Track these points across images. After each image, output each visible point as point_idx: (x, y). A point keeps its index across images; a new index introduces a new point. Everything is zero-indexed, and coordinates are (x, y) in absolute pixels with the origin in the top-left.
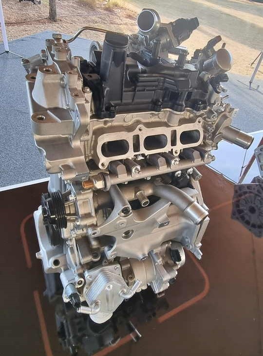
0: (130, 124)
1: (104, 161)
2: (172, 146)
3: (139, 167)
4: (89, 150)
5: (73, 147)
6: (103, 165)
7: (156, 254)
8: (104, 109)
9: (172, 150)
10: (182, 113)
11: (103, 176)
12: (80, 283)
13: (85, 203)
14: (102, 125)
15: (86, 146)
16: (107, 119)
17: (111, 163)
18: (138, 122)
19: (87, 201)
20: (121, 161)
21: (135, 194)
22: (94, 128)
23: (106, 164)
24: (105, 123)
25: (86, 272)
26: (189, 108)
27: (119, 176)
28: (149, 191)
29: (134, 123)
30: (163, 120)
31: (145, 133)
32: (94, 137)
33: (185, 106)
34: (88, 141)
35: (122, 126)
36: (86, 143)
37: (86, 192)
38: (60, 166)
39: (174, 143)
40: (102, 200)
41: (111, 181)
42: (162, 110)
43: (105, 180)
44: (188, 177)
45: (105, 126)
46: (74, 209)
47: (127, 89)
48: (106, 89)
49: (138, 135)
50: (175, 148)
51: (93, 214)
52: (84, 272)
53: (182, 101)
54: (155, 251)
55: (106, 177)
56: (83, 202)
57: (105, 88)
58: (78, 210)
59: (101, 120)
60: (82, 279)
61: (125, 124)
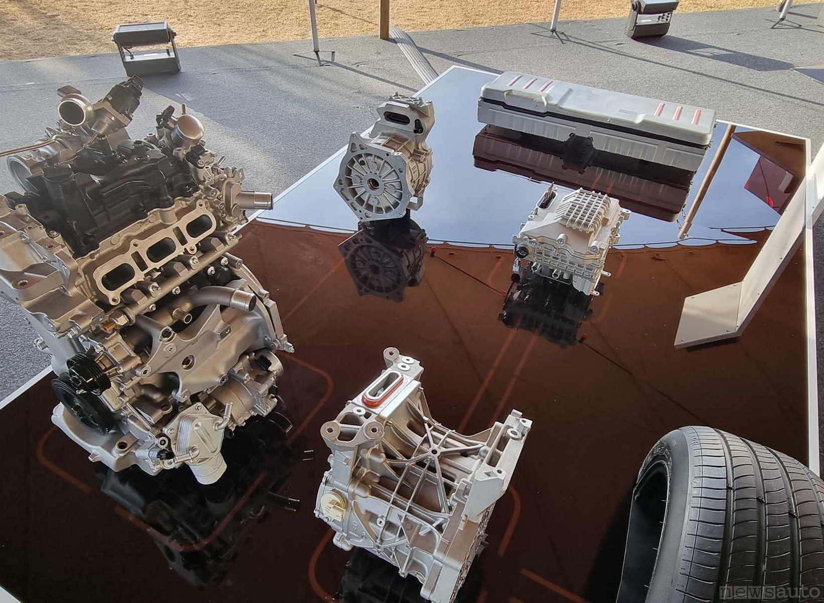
0: (121, 245)
1: (113, 296)
2: (182, 245)
3: (155, 284)
4: (89, 293)
5: (71, 296)
6: (114, 300)
7: (239, 371)
8: (83, 244)
9: (185, 249)
10: (173, 207)
11: (121, 311)
12: (163, 443)
13: (117, 348)
14: (90, 260)
15: (84, 289)
16: (93, 252)
17: (122, 294)
18: (129, 239)
19: (119, 345)
20: (132, 287)
21: (172, 316)
22: (82, 268)
23: (118, 298)
24: (92, 256)
25: (164, 429)
26: (179, 198)
27: (138, 302)
28: (187, 306)
29: (125, 241)
30: (157, 223)
31: (143, 246)
32: (86, 276)
33: (171, 198)
34: (82, 284)
35: (113, 251)
36: (82, 286)
37: (111, 336)
38: (70, 320)
39: (183, 241)
40: (135, 340)
41: (133, 313)
42: (149, 213)
43: (125, 314)
44: (226, 269)
45: (94, 260)
46: (108, 361)
47: (95, 212)
48: (74, 223)
49: (137, 252)
50: (188, 246)
51: (133, 354)
52: (162, 431)
53: (166, 195)
54: (236, 370)
55: (125, 310)
56: (115, 348)
57: (72, 223)
58: (113, 359)
59: (86, 256)
60: (162, 438)
61: (115, 248)
